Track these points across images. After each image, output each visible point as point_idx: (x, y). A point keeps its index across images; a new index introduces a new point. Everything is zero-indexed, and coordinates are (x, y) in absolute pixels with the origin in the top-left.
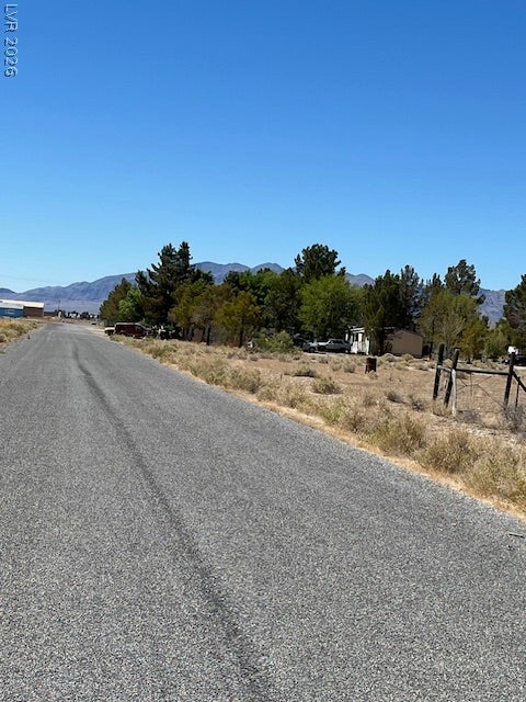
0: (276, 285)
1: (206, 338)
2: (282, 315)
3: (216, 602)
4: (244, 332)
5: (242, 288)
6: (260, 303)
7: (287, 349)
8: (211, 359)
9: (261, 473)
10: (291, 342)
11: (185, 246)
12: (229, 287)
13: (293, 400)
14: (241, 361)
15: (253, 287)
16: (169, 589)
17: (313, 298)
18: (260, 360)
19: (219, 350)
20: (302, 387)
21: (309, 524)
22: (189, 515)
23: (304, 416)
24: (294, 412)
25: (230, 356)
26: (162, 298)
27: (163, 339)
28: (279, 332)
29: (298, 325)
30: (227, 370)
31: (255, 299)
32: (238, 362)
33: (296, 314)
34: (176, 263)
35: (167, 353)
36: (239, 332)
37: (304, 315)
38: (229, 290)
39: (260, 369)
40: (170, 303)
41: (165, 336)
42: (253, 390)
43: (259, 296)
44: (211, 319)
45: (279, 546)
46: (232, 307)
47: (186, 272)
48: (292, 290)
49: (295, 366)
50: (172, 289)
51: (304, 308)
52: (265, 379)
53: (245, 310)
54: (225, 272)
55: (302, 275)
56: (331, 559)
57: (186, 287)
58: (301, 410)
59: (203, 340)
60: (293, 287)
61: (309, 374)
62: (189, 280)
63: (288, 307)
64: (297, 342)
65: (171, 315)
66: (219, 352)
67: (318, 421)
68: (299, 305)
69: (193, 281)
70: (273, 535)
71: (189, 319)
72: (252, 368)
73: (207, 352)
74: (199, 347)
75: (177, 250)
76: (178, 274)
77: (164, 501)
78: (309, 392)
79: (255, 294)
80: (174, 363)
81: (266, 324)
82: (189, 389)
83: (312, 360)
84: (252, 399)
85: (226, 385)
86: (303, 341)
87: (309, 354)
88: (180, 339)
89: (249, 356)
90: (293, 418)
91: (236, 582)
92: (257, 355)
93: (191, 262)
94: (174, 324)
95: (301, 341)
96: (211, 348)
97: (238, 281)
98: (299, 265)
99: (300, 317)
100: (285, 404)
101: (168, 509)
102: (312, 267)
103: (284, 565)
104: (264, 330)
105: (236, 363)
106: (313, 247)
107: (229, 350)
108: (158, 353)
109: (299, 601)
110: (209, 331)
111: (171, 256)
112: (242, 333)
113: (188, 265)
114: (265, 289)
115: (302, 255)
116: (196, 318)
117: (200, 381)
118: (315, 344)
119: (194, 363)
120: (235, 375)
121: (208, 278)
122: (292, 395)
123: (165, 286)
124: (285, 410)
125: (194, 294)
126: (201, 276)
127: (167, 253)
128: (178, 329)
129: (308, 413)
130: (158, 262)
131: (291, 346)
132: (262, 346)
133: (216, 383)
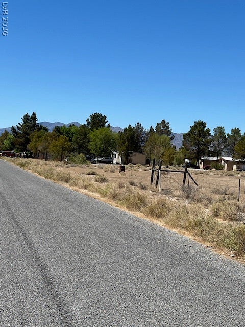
0: (77, 132)
1: (45, 157)
2: (80, 146)
3: (49, 281)
5: (61, 134)
6: (70, 141)
7: (84, 162)
8: (47, 168)
9: (70, 220)
10: (85, 159)
11: (34, 114)
12: (54, 133)
13: (86, 186)
14: (62, 168)
15: (67, 133)
16: (26, 276)
17: (95, 138)
18: (71, 167)
19: (51, 163)
20: (90, 180)
21: (92, 243)
22: (36, 241)
23: (91, 193)
24: (86, 191)
25: (56, 166)
26: (24, 139)
27: (24, 158)
28: (79, 154)
29: (88, 151)
30: (54, 173)
31: (68, 139)
32: (60, 168)
33: (88, 146)
34: (30, 121)
35: (26, 165)
36: (60, 154)
37: (91, 146)
38: (55, 135)
39: (71, 172)
40: (27, 141)
41: (25, 157)
42: (67, 181)
43: (70, 138)
44: (47, 149)
45: (78, 254)
46: (57, 143)
47: (35, 126)
48: (85, 134)
49: (87, 170)
50: (29, 135)
51: (91, 143)
52: (73, 176)
53: (63, 144)
54: (53, 127)
55: (90, 127)
56: (103, 259)
57: (35, 134)
58: (90, 190)
59: (44, 159)
60: (86, 133)
61: (94, 174)
62: (36, 130)
63: (84, 142)
64: (88, 159)
65: (28, 147)
66: (51, 164)
67: (97, 195)
68: (89, 141)
69: (38, 131)
70: (75, 249)
71: (37, 149)
72: (67, 171)
73: (46, 164)
74: (42, 162)
75: (31, 116)
76: (32, 127)
77: (24, 234)
78: (93, 182)
79: (68, 136)
80: (30, 169)
81: (73, 150)
82: (38, 182)
83: (95, 167)
84: (67, 186)
85: (54, 179)
86: (91, 158)
87: (93, 164)
88: (32, 158)
89: (65, 165)
90: (86, 194)
91: (57, 271)
92: (69, 165)
93: (37, 122)
94: (30, 151)
95: (89, 158)
96: (47, 162)
97: (59, 131)
98: (89, 123)
99: (89, 147)
100: (82, 188)
101: (26, 238)
102: (94, 124)
103: (80, 263)
104: (72, 153)
106: (95, 114)
107: (55, 163)
108: (22, 165)
109: (88, 280)
110: (46, 155)
111: (28, 119)
112: (62, 155)
113: (36, 123)
114: (73, 134)
115: (90, 118)
116: (40, 148)
117: (42, 178)
118: (96, 160)
119: (39, 169)
120: (58, 174)
121: (46, 130)
122: (85, 183)
123: (25, 133)
124: (82, 190)
125: (39, 137)
126: (42, 128)
127: (26, 118)
128: (31, 154)
129: (93, 192)
130: (22, 122)
131: (85, 161)
132: (71, 161)
133: (50, 178)
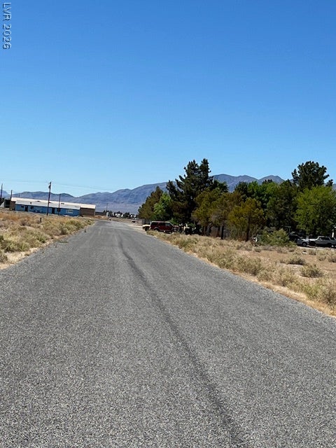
0: (275, 193)
1: (220, 233)
2: (281, 217)
3: (218, 404)
4: (251, 230)
5: (249, 195)
6: (264, 207)
7: (285, 243)
8: (223, 250)
9: (256, 329)
10: (288, 238)
11: (205, 162)
12: (238, 194)
13: (285, 280)
14: (247, 252)
15: (259, 194)
16: (187, 396)
17: (307, 202)
18: (263, 252)
19: (230, 243)
20: (292, 272)
21: (287, 362)
22: (203, 354)
23: (292, 292)
24: (285, 289)
25: (239, 248)
26: (186, 202)
27: (187, 234)
28: (278, 229)
29: (294, 225)
30: (235, 258)
31: (259, 204)
32: (244, 252)
33: (293, 216)
34: (198, 174)
35: (190, 244)
36: (246, 229)
37: (299, 216)
38: (238, 197)
39: (262, 258)
40: (193, 206)
41: (189, 232)
42: (255, 273)
43: (263, 202)
44: (225, 219)
45: (263, 374)
46: (241, 210)
47: (206, 182)
48: (290, 198)
49: (290, 256)
50: (195, 195)
51: (299, 211)
52: (264, 265)
53: (250, 213)
54: (236, 183)
55: (298, 185)
56: (299, 384)
57: (206, 194)
58: (291, 288)
59: (218, 236)
60: (290, 195)
61: (300, 262)
62: (208, 189)
63: (286, 210)
64: (292, 238)
65: (194, 216)
66: (230, 245)
67: (303, 296)
68: (295, 209)
69: (211, 190)
70: (260, 368)
71: (207, 219)
72: (255, 257)
73: (221, 244)
74: (215, 241)
75: (199, 165)
76: (200, 184)
77: (185, 344)
78: (298, 275)
79: (260, 200)
80: (195, 252)
81: (268, 223)
82: (207, 272)
83: (302, 252)
84: (254, 280)
85: (233, 269)
86: (297, 238)
87: (301, 248)
88: (200, 234)
89: (254, 248)
90: (283, 294)
91: (231, 393)
92: (261, 247)
93: (210, 175)
94: (196, 223)
95: (296, 237)
96: (224, 242)
97: (246, 190)
98: (296, 179)
99: (296, 219)
100: (278, 283)
101: (187, 349)
102: (306, 179)
103: (266, 385)
104: (266, 228)
105: (243, 253)
106: (307, 163)
107: (237, 243)
108: (183, 245)
109: (274, 407)
110: (223, 229)
111: (194, 169)
112: (248, 230)
113: (207, 177)
114: (268, 195)
115: (298, 170)
116: (213, 218)
117: (215, 266)
118: (307, 240)
119: (210, 252)
120: (241, 261)
121: (224, 188)
122: (283, 277)
123: (189, 193)
124: (278, 287)
125: (211, 200)
126: (217, 186)
127: (192, 166)
128: (198, 227)
129: (295, 290)
130: (184, 174)
131: (287, 241)
132: (265, 241)
133: (228, 267)
